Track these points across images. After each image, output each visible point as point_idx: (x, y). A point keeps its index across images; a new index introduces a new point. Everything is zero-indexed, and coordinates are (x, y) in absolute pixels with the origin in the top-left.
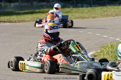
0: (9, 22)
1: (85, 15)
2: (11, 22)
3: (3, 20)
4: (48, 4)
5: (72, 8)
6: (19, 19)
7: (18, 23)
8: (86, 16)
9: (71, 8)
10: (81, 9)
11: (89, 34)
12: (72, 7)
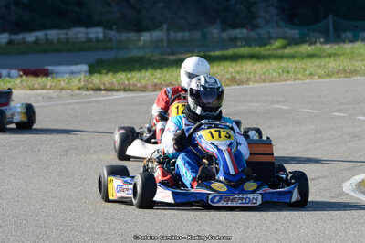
0: (125, 90)
1: (357, 64)
2: (131, 90)
3: (107, 85)
4: (254, 34)
5: (322, 43)
6: (156, 81)
7: (151, 91)
8: (358, 69)
9: (318, 45)
10: (348, 46)
11: (360, 120)
12: (322, 40)
